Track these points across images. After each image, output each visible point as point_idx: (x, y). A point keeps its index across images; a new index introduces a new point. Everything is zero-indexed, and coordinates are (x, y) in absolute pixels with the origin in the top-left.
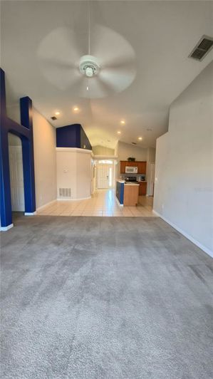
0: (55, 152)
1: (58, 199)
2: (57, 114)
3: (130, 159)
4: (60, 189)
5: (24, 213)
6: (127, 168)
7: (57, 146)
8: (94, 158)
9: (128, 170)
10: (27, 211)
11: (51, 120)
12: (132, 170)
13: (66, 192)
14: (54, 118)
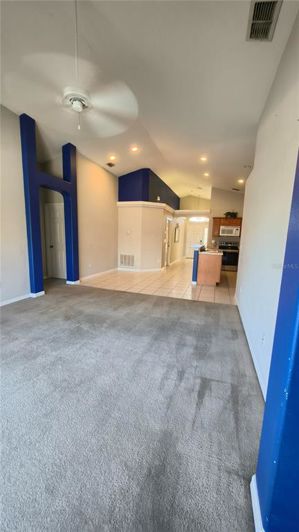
0: (117, 208)
1: (119, 269)
2: (112, 158)
3: (228, 214)
4: (122, 256)
5: (65, 281)
6: (222, 227)
7: (120, 200)
8: (174, 215)
9: (224, 231)
10: (69, 279)
11: (108, 167)
12: (231, 232)
13: (128, 260)
14: (110, 165)
